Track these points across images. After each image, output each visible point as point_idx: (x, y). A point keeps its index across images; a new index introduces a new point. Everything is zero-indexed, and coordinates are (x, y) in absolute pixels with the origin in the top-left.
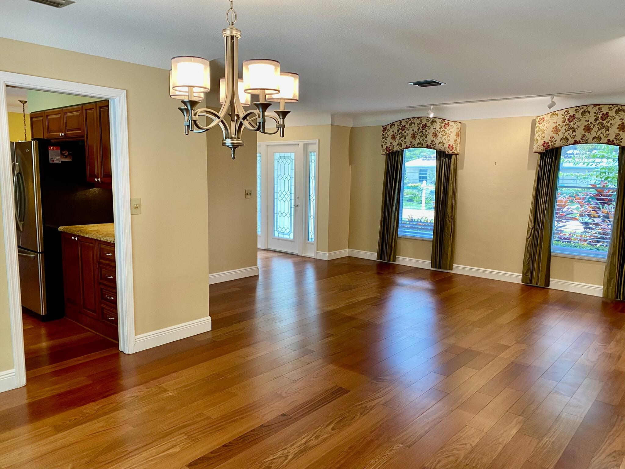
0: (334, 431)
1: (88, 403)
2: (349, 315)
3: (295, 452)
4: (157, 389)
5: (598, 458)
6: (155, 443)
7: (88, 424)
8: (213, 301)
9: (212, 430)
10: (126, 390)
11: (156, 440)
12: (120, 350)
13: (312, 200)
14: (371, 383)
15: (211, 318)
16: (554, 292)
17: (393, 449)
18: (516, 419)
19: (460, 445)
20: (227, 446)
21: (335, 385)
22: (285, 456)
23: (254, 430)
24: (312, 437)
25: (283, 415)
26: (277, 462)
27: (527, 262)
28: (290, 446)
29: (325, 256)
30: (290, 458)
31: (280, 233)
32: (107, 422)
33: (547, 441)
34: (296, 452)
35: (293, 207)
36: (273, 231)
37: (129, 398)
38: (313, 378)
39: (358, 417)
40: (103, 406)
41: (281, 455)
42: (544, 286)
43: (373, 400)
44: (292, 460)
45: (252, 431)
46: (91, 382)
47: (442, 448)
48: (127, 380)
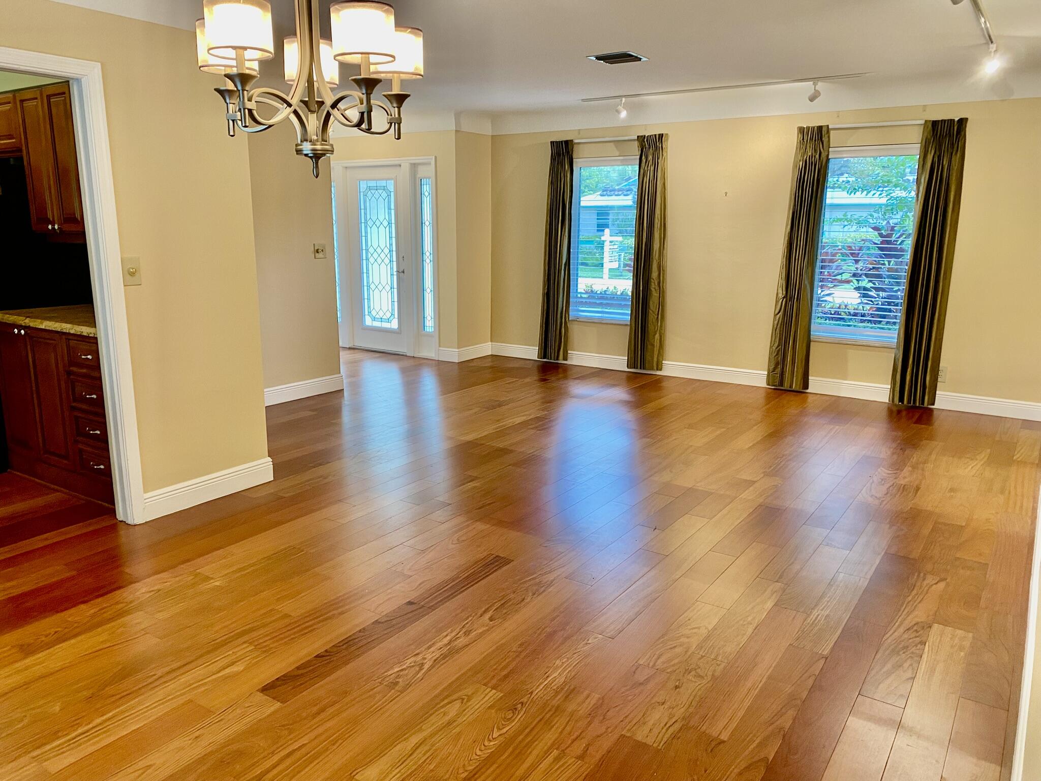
0: (493, 622)
1: (74, 606)
2: (501, 447)
3: (435, 658)
4: (193, 577)
5: (892, 634)
6: (200, 661)
7: (79, 638)
8: (273, 432)
9: (295, 633)
10: (138, 582)
11: (201, 656)
12: (119, 520)
13: (428, 261)
14: (546, 547)
15: (271, 460)
16: (815, 398)
17: (588, 642)
18: (771, 587)
19: (690, 629)
20: (323, 656)
21: (489, 553)
22: (419, 664)
23: (364, 629)
24: (459, 633)
25: (410, 603)
26: (407, 675)
27: (775, 352)
28: (426, 649)
29: (453, 355)
30: (426, 667)
31: (374, 319)
32: (113, 633)
33: (818, 615)
34: (437, 656)
35: (395, 273)
36: (362, 316)
37: (145, 595)
38: (452, 544)
39: (529, 598)
40: (101, 609)
41: (412, 664)
42: (803, 389)
43: (550, 572)
44: (430, 670)
45: (360, 631)
46: (74, 573)
47: (663, 636)
48: (138, 566)
